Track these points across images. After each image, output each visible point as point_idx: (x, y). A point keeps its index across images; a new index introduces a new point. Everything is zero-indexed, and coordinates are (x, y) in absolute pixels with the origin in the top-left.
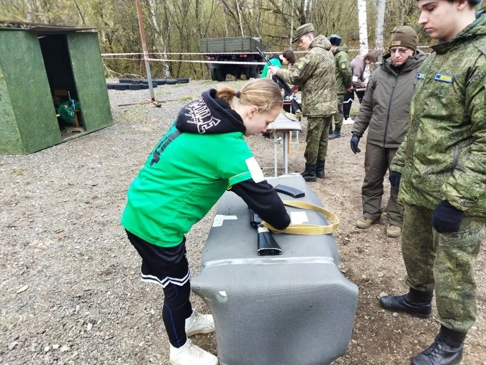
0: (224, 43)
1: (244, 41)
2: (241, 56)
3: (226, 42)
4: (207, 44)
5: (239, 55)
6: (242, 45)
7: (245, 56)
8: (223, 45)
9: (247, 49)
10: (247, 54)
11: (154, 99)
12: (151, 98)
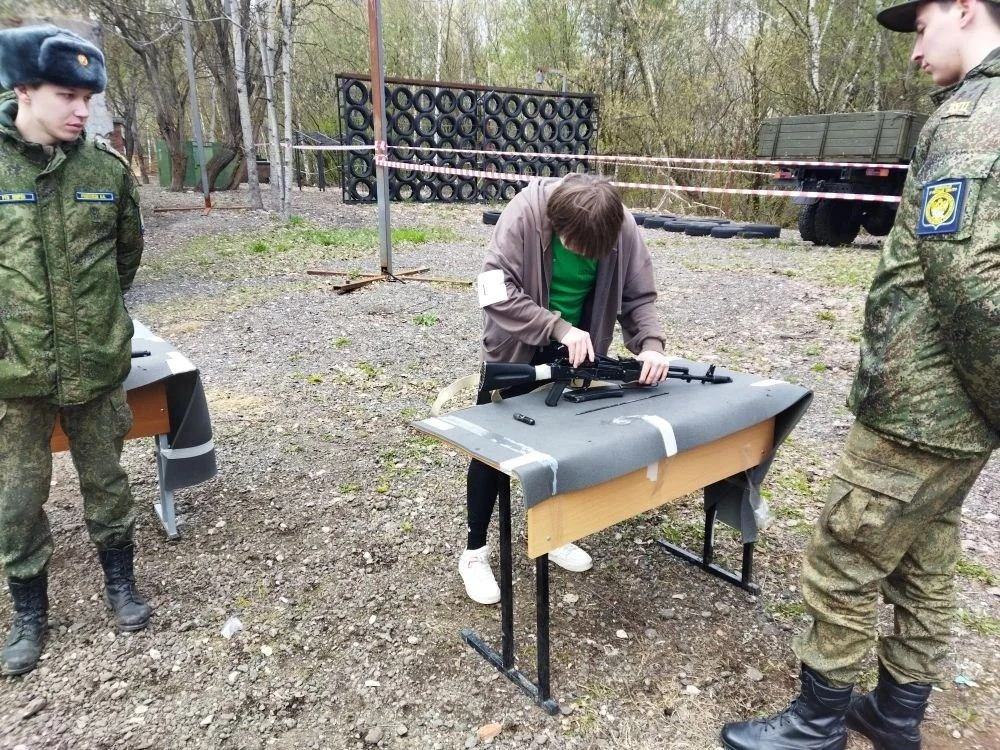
0: (827, 129)
1: (887, 124)
2: (869, 173)
3: (833, 126)
4: (779, 132)
5: (864, 170)
6: (878, 138)
7: (884, 174)
8: (819, 135)
9: (890, 150)
10: (890, 169)
11: (386, 268)
12: (379, 266)
